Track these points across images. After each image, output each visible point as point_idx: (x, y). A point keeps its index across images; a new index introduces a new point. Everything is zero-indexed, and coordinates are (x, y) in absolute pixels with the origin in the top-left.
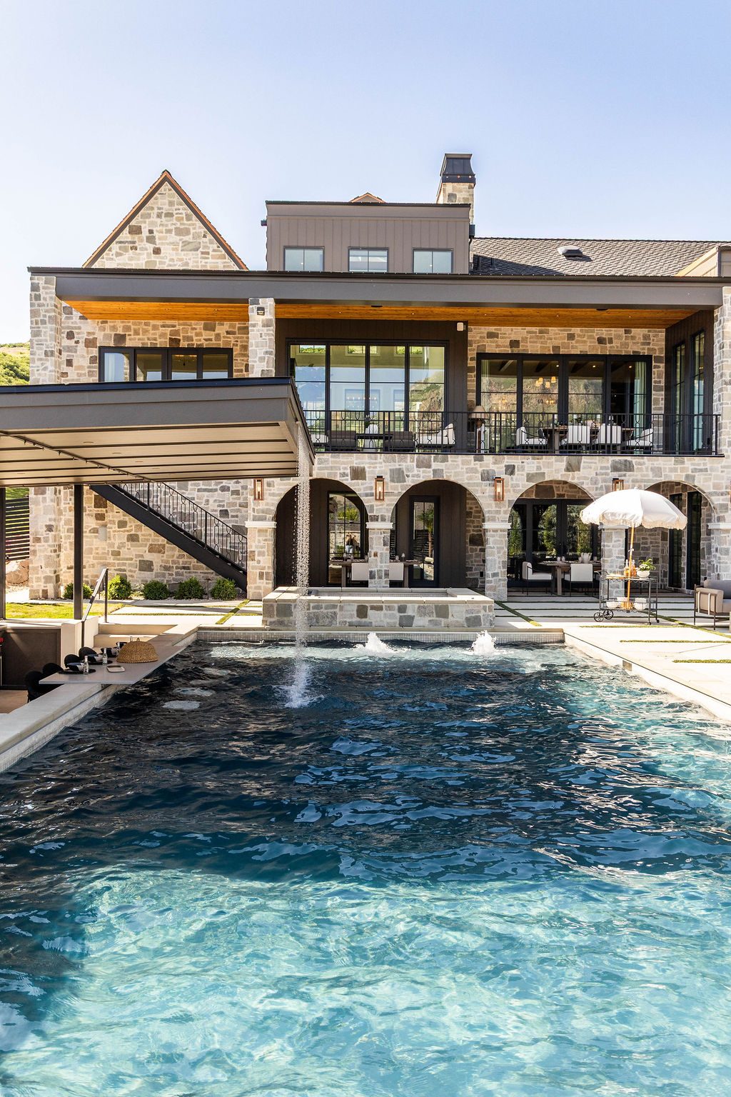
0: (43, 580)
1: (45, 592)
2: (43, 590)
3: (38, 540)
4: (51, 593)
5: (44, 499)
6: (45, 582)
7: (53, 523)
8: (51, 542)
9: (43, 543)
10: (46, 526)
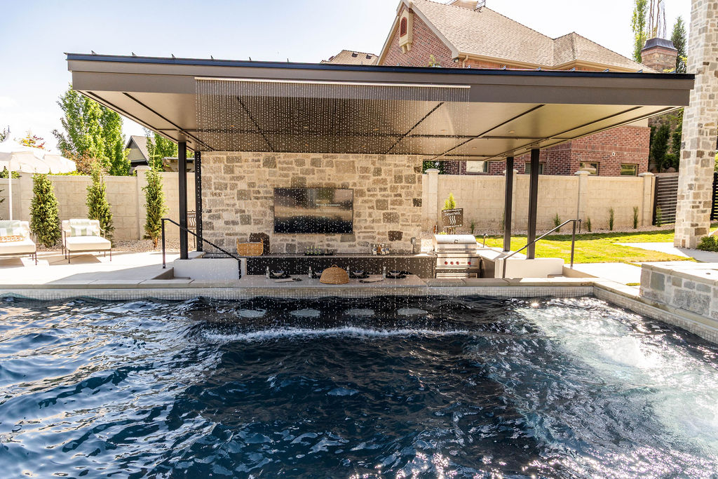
0: (684, 232)
1: (684, 241)
2: (683, 240)
3: (683, 197)
4: (687, 245)
5: (689, 161)
6: (685, 234)
7: (693, 182)
8: (691, 199)
9: (685, 200)
10: (689, 185)
